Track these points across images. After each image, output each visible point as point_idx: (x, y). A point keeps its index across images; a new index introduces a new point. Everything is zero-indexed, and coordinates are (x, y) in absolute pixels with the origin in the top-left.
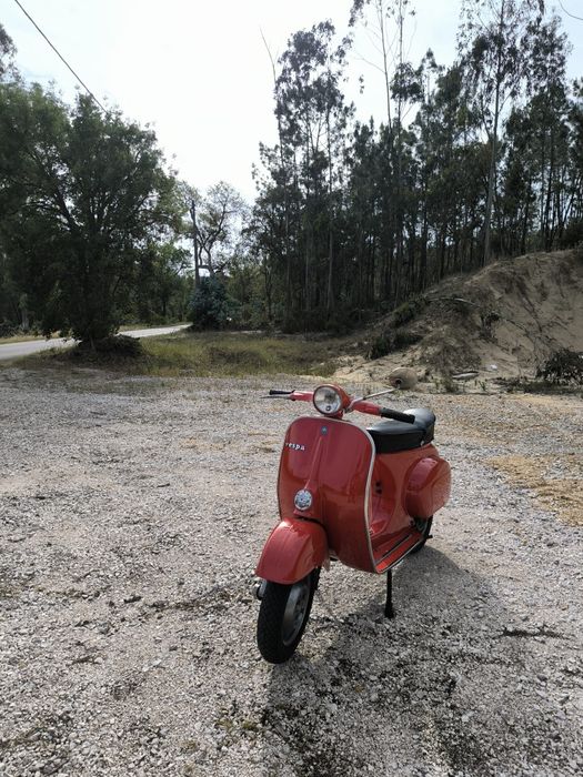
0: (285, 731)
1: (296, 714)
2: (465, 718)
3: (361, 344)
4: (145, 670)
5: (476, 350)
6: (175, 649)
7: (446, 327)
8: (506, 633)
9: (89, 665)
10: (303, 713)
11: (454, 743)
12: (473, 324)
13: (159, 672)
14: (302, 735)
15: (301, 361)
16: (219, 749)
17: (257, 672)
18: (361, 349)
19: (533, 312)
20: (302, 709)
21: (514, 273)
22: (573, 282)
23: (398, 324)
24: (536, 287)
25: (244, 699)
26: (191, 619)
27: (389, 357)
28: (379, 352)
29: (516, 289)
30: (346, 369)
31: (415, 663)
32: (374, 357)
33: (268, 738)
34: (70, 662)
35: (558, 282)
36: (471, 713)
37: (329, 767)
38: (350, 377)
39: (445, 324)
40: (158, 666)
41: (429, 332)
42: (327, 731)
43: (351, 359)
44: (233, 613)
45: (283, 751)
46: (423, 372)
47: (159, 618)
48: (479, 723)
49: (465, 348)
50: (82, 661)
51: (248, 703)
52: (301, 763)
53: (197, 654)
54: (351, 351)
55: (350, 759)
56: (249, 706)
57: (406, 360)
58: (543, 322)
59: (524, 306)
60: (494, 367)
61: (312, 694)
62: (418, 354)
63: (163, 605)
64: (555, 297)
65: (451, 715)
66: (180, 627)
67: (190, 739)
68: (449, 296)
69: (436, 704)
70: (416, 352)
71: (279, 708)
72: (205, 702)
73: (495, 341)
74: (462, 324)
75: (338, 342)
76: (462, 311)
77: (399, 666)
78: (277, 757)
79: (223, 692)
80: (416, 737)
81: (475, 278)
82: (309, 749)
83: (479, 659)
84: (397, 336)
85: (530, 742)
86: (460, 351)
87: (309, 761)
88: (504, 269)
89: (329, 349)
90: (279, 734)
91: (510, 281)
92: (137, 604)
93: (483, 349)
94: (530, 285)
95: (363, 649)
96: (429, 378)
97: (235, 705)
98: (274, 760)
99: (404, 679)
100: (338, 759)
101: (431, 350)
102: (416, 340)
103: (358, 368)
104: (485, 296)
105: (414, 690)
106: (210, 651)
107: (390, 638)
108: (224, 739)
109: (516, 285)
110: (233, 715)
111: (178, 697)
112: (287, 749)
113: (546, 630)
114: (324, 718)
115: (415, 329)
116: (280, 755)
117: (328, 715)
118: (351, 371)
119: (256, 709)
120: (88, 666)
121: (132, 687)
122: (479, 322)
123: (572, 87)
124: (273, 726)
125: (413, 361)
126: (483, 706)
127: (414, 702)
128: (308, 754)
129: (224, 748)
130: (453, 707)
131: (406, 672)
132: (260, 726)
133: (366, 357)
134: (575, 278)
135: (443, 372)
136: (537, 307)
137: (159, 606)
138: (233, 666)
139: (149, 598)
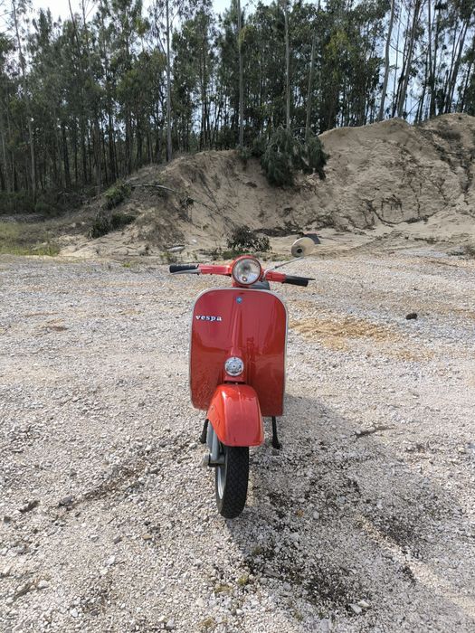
0: (275, 571)
1: (273, 554)
2: (379, 506)
3: (79, 225)
4: (104, 572)
5: (180, 228)
6: (120, 540)
7: (153, 209)
8: (359, 436)
9: (35, 593)
10: (277, 550)
11: (387, 527)
12: (173, 207)
13: (121, 568)
14: (289, 570)
15: (21, 242)
16: (234, 614)
17: (214, 531)
18: (80, 229)
19: (212, 198)
20: (273, 547)
21: (196, 166)
22: (236, 175)
23: (110, 207)
24: (212, 178)
25: (221, 558)
26: (114, 506)
27: (110, 235)
28: (99, 231)
29: (199, 180)
30: (71, 248)
31: (321, 478)
32: (96, 236)
33: (267, 584)
34: (10, 600)
35: (226, 176)
36: (380, 501)
37: (327, 585)
38: (77, 254)
39: (152, 206)
40: (114, 564)
41: (140, 213)
42: (305, 557)
43: (72, 238)
44: (151, 485)
45: (285, 590)
46: (143, 248)
47: (77, 516)
48: (389, 506)
49: (172, 227)
50: (24, 593)
51: (226, 561)
52: (305, 592)
53: (148, 536)
54: (70, 231)
55: (336, 571)
56: (230, 564)
57: (126, 237)
58: (220, 205)
59: (205, 193)
60: (195, 241)
61: (273, 532)
62: (136, 232)
63: (71, 502)
64: (225, 187)
65: (371, 508)
66: (109, 516)
67: (202, 618)
68: (151, 183)
69: (356, 504)
70: (133, 230)
71: (256, 554)
72: (188, 577)
73: (190, 221)
74: (165, 207)
75: (56, 223)
76: (164, 196)
77: (313, 484)
78: (286, 596)
79: (198, 561)
80: (362, 533)
81: (168, 168)
82: (303, 578)
83: (358, 460)
84: (113, 216)
85: (425, 506)
86: (169, 229)
87: (310, 587)
88: (189, 163)
89: (48, 230)
90: (273, 577)
91: (194, 172)
92: (38, 509)
93: (183, 227)
94: (208, 176)
95: (278, 480)
96: (150, 252)
97: (217, 569)
98: (285, 600)
99: (322, 493)
100: (329, 576)
101: (147, 229)
102: (130, 220)
103: (83, 246)
104: (178, 184)
105: (335, 499)
106: (157, 529)
107: (291, 464)
108: (231, 603)
109: (198, 176)
110: (222, 578)
111: (160, 585)
112: (288, 586)
113: (377, 426)
114: (294, 547)
115: (127, 211)
116: (286, 593)
117: (296, 544)
118: (77, 250)
119: (238, 564)
120: (34, 596)
121: (104, 595)
122: (177, 205)
123: (217, 19)
124: (263, 572)
125: (133, 238)
126: (384, 493)
127: (342, 508)
128: (305, 582)
129: (238, 611)
130: (368, 501)
131: (320, 487)
132: (251, 577)
133: (88, 236)
134: (237, 173)
135: (159, 246)
136: (214, 194)
137: (67, 504)
138: (189, 535)
139: (47, 499)
